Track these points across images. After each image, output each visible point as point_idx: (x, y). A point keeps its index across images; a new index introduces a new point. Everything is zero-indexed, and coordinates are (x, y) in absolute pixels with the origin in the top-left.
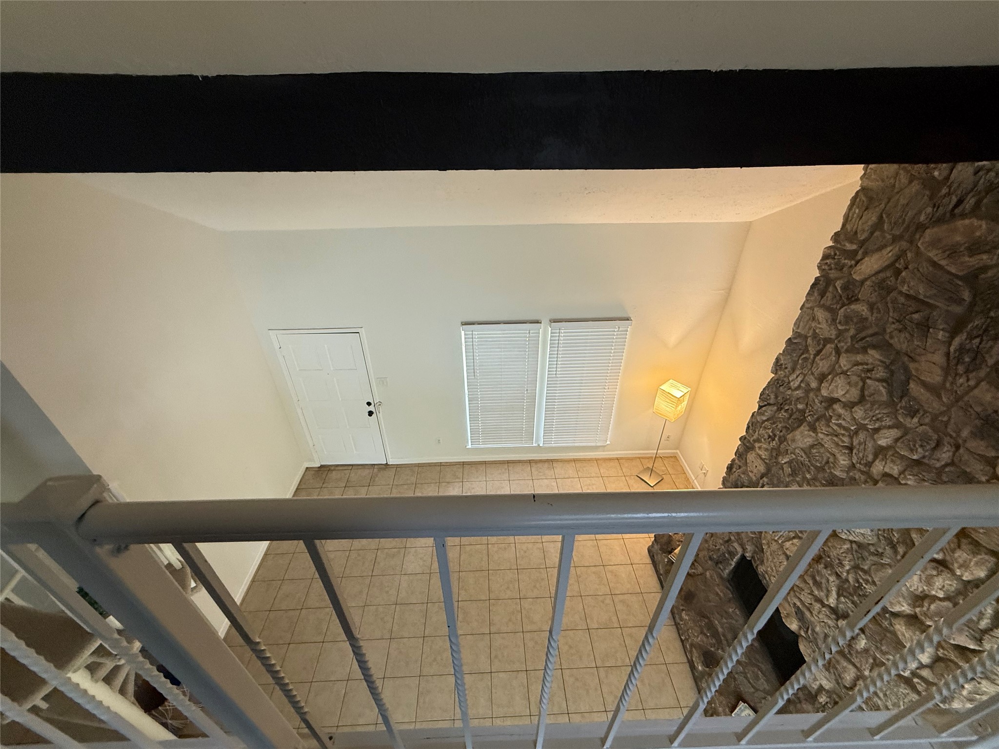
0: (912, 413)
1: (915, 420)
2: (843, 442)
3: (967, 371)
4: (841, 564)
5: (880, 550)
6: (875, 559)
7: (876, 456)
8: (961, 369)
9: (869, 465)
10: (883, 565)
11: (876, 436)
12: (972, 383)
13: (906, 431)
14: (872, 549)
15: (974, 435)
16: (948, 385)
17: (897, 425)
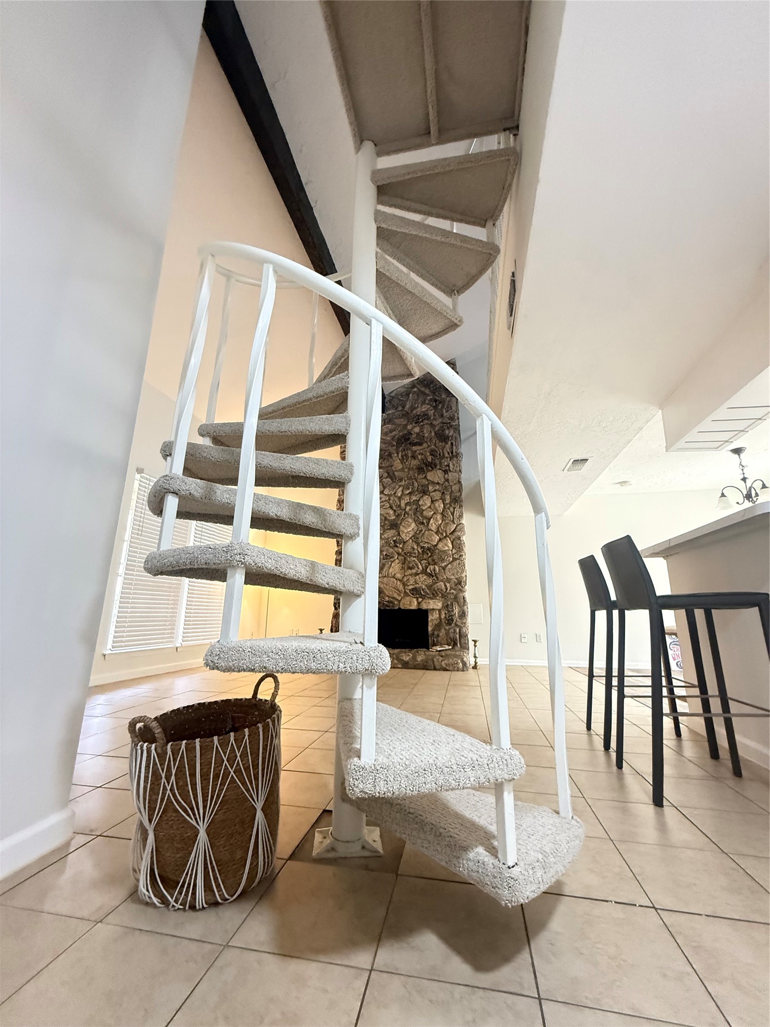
0: (401, 480)
1: (403, 481)
2: (387, 506)
3: (407, 460)
4: (414, 549)
5: (420, 529)
6: (421, 534)
7: (400, 502)
8: (405, 461)
9: (400, 506)
10: (423, 534)
11: (396, 495)
12: (410, 462)
13: (403, 486)
14: (418, 532)
15: (418, 474)
16: (405, 467)
17: (400, 486)
